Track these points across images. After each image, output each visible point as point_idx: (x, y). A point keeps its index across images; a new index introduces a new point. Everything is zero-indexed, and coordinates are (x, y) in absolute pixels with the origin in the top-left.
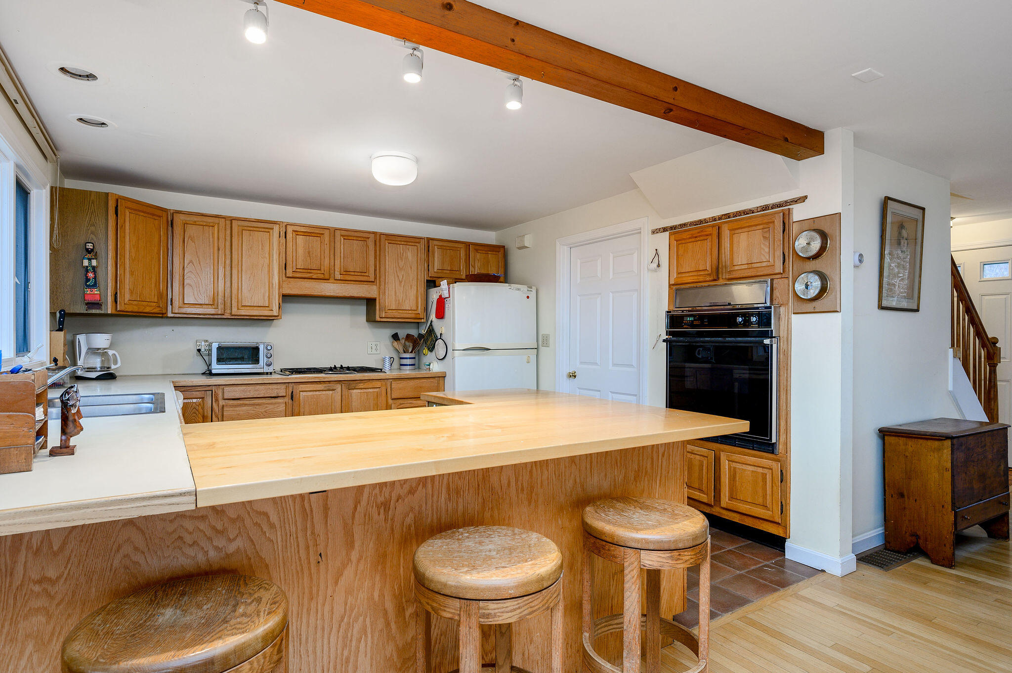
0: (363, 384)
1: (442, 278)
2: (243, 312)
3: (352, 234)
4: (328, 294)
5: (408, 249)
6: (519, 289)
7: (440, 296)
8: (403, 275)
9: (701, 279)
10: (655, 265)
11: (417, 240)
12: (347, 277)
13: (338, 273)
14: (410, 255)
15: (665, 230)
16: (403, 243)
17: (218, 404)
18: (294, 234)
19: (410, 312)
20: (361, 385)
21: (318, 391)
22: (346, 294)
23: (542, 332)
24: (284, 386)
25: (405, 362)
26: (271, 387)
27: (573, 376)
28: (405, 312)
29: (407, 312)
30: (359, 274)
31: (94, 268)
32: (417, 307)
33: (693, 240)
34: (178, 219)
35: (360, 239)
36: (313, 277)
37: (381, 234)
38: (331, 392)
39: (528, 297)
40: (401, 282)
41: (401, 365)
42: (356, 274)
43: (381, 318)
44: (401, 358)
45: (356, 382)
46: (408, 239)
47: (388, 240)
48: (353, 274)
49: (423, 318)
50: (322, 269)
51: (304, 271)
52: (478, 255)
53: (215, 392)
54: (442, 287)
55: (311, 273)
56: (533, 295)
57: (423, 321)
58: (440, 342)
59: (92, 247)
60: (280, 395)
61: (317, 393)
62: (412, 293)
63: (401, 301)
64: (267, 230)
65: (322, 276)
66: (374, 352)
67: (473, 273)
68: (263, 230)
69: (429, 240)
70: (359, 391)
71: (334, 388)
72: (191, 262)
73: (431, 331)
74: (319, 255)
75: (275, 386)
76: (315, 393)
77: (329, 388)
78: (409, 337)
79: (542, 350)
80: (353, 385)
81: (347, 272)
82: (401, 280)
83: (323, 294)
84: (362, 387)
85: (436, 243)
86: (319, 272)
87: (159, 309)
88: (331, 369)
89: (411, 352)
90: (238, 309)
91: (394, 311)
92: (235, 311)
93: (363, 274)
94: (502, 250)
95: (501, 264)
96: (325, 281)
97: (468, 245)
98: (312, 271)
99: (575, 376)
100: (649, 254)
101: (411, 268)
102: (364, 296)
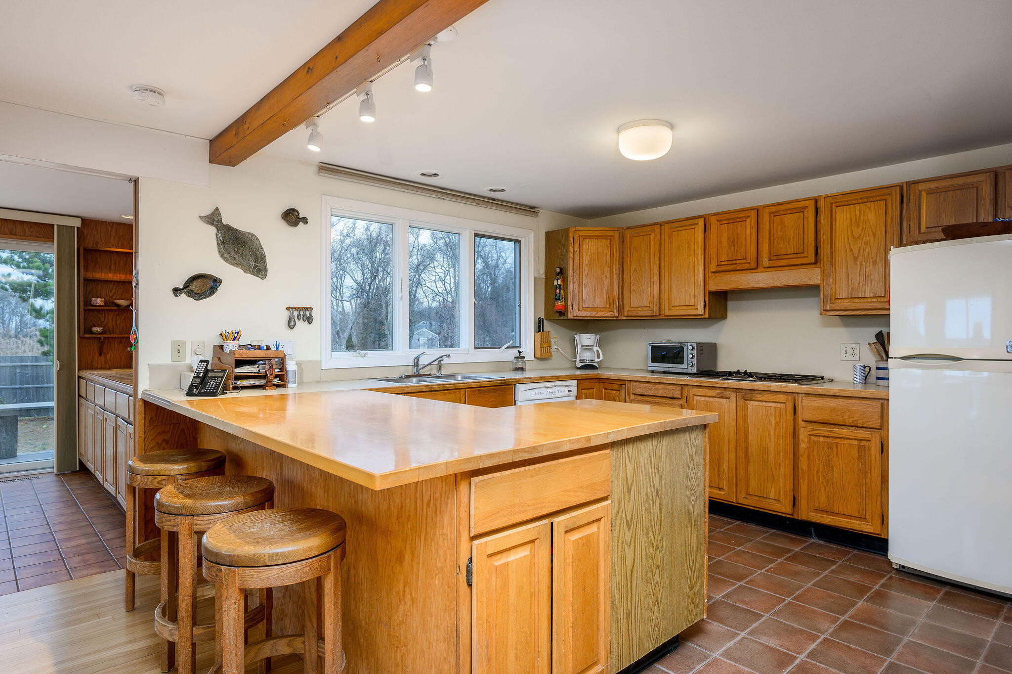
0: (761, 395)
2: (676, 312)
3: (784, 207)
4: (756, 286)
5: (870, 208)
8: (860, 248)
11: (886, 191)
12: (778, 263)
13: (767, 259)
16: (861, 201)
18: (718, 223)
19: (874, 300)
20: (759, 397)
21: (712, 397)
22: (778, 284)
24: (679, 388)
26: (667, 387)
28: (866, 300)
29: (869, 300)
30: (794, 256)
31: (560, 285)
32: (886, 292)
34: (628, 234)
35: (795, 211)
36: (738, 268)
37: (825, 197)
38: (725, 400)
40: (855, 259)
41: (877, 378)
44: (878, 368)
45: (757, 392)
46: (868, 194)
47: (836, 202)
48: (786, 257)
50: (748, 258)
51: (729, 263)
53: (628, 386)
55: (737, 264)
59: (559, 271)
60: (676, 396)
61: (711, 399)
62: (877, 274)
63: (856, 285)
64: (693, 227)
65: (747, 266)
66: (849, 357)
68: (690, 227)
70: (757, 403)
71: (728, 396)
72: (635, 270)
74: (745, 242)
75: (671, 387)
76: (708, 399)
77: (722, 395)
80: (749, 395)
81: (778, 256)
82: (856, 254)
83: (750, 286)
84: (760, 399)
85: (923, 186)
86: (744, 261)
87: (611, 313)
90: (670, 309)
91: (847, 301)
92: (666, 312)
93: (799, 256)
96: (754, 271)
97: (998, 173)
98: (736, 262)
101: (874, 234)
102: (802, 283)
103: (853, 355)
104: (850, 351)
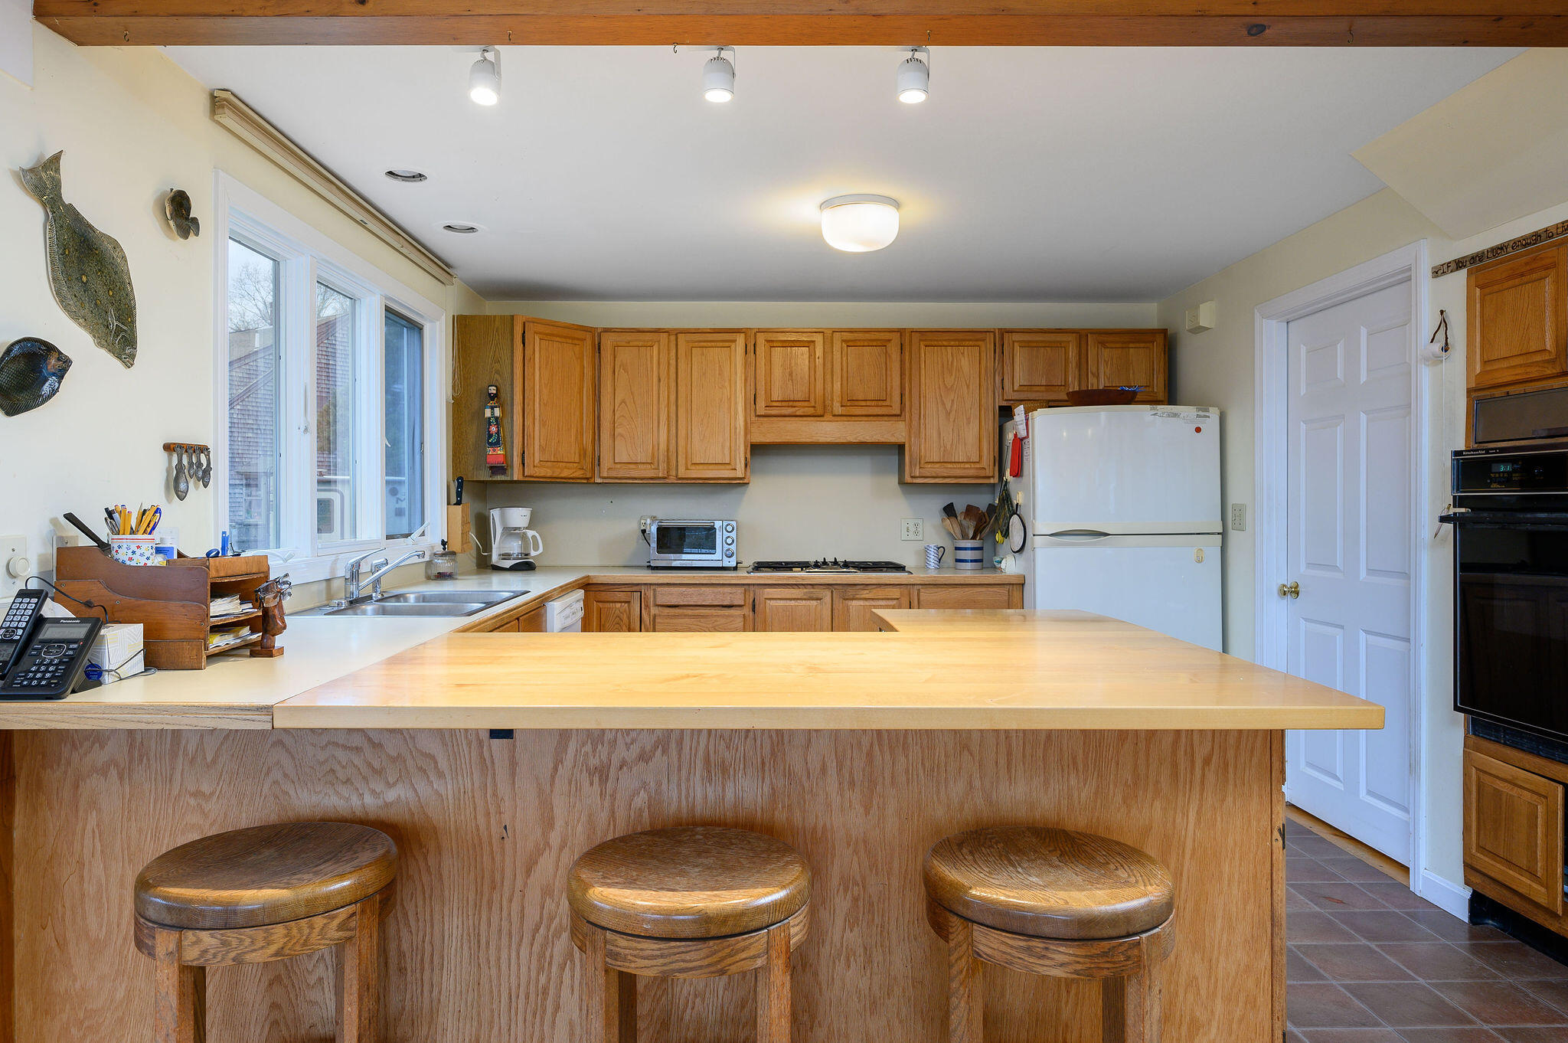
0: (868, 591)
1: (1021, 401)
2: (694, 473)
3: (861, 336)
4: (822, 440)
5: (963, 354)
6: (1175, 415)
7: (1016, 435)
8: (953, 401)
9: (1534, 372)
10: (1437, 347)
11: (980, 336)
12: (853, 408)
13: (839, 405)
14: (965, 363)
15: (1459, 264)
16: (952, 343)
17: (650, 612)
18: (768, 345)
19: (967, 466)
20: (865, 594)
21: (794, 599)
22: (851, 439)
23: (1234, 498)
24: (740, 590)
25: (963, 555)
26: (721, 589)
27: (1294, 591)
28: (958, 466)
29: (962, 465)
30: (873, 403)
31: (497, 419)
32: (980, 457)
33: (1517, 281)
34: (607, 342)
35: (875, 344)
36: (798, 413)
37: (913, 331)
38: (814, 603)
39: (1198, 430)
40: (948, 414)
41: (958, 561)
42: (868, 403)
43: (912, 477)
44: (957, 549)
45: (858, 587)
46: (961, 336)
47: (925, 340)
48: (863, 403)
49: (993, 477)
50: (812, 400)
51: (784, 404)
52: (1106, 353)
53: (645, 594)
54: (1017, 418)
55: (795, 407)
56: (1211, 424)
57: (992, 481)
58: (1015, 519)
59: (495, 392)
60: (736, 603)
61: (793, 603)
62: (971, 433)
63: (948, 447)
64: (727, 344)
65: (811, 411)
66: (912, 536)
67: (1095, 388)
68: (721, 344)
69: (1004, 332)
70: (861, 603)
71: (820, 597)
72: (623, 401)
73: (1006, 498)
74: (807, 377)
75: (728, 590)
76: (788, 603)
77: (812, 595)
78: (970, 510)
79: (1234, 536)
80: (851, 592)
81: (853, 402)
82: (949, 410)
83: (814, 439)
84: (867, 596)
85: (1016, 337)
86: (806, 404)
87: (582, 472)
88: (817, 565)
89: (974, 538)
90: (687, 469)
91: (938, 465)
92: (682, 473)
93: (880, 403)
94: (1160, 339)
95: (1159, 365)
96: (819, 419)
97: (1082, 336)
98: (795, 404)
99: (1298, 593)
100: (1427, 322)
101: (968, 387)
102: (883, 440)
103: (916, 533)
104: (912, 529)
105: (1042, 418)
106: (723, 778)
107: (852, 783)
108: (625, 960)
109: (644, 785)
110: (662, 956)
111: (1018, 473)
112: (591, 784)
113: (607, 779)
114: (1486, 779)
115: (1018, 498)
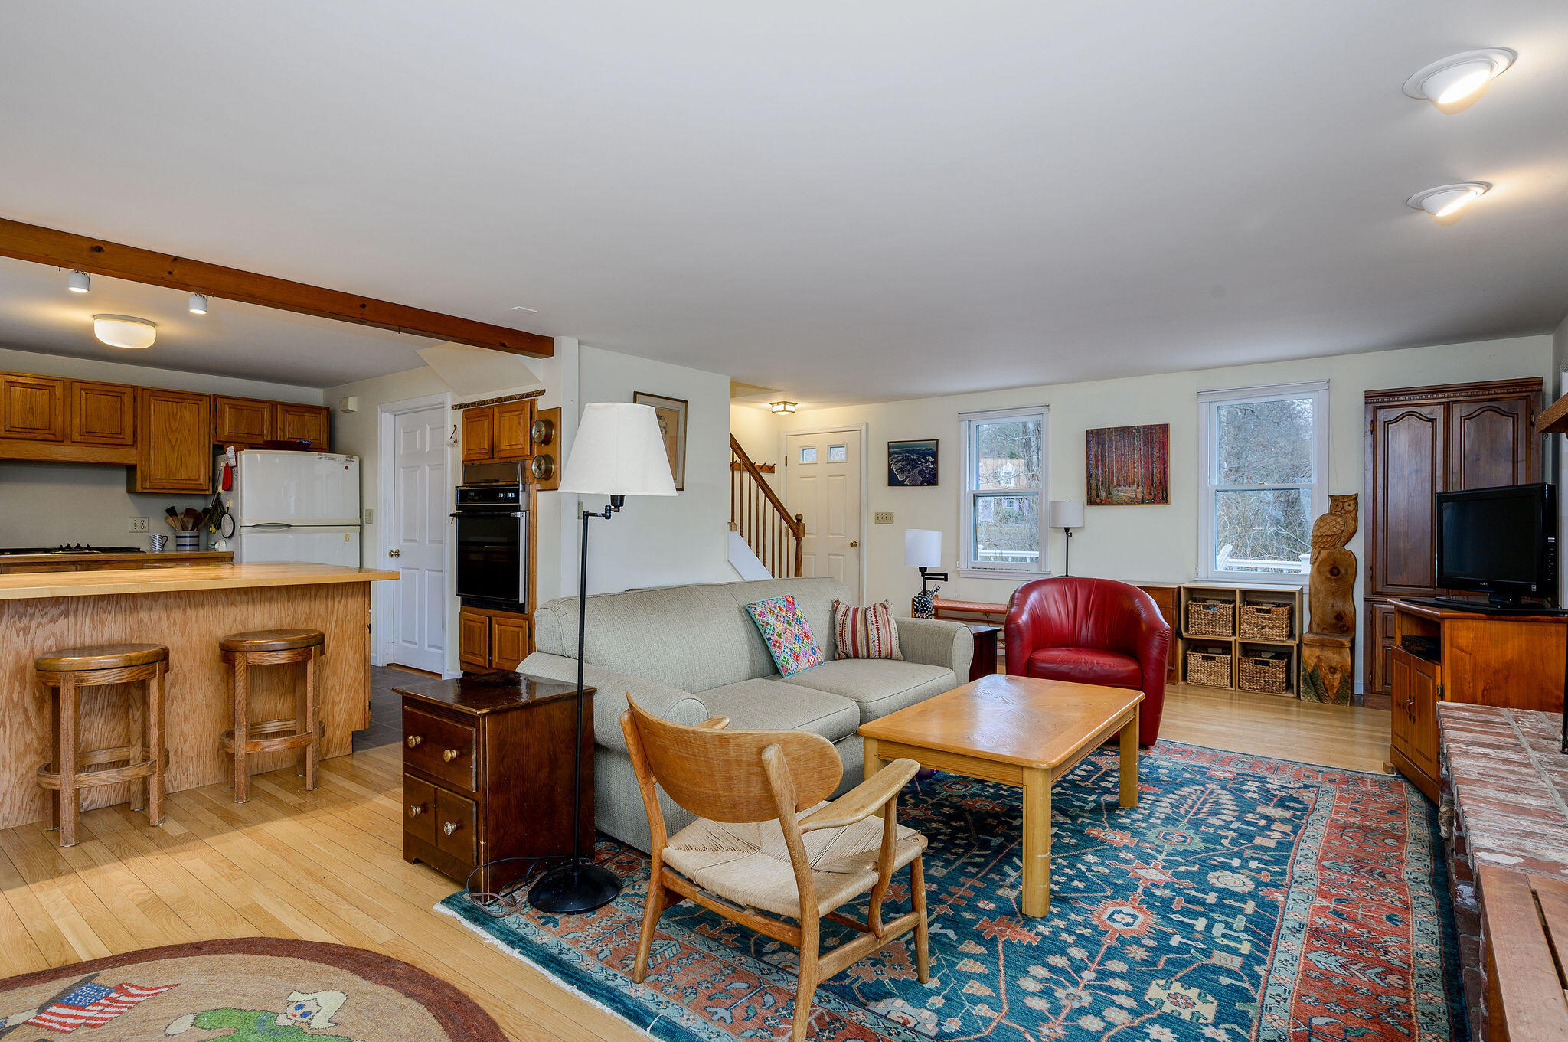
1: (230, 443)
3: (100, 387)
4: (62, 458)
5: (185, 408)
6: (333, 459)
7: (227, 464)
8: (177, 439)
9: (482, 457)
10: (452, 441)
11: (198, 398)
12: (89, 437)
13: (77, 434)
14: (187, 414)
15: (461, 406)
16: (177, 400)
18: (7, 385)
19: (188, 482)
22: (89, 459)
23: (366, 507)
25: (182, 541)
27: (397, 554)
28: (180, 481)
29: (185, 482)
30: (110, 435)
32: (199, 476)
33: (477, 419)
35: (111, 394)
36: (37, 438)
37: (144, 389)
39: (347, 468)
40: (173, 447)
41: (178, 545)
42: (105, 435)
43: (142, 488)
44: (177, 537)
45: (99, 563)
46: (183, 396)
47: (155, 396)
48: (101, 435)
49: (208, 490)
50: (52, 429)
51: (24, 430)
52: (290, 418)
54: (228, 454)
55: (35, 433)
56: (354, 465)
57: (207, 492)
58: (226, 517)
62: (192, 461)
63: (174, 469)
65: (52, 437)
66: (139, 529)
67: (282, 439)
69: (216, 397)
73: (218, 504)
74: (47, 412)
78: (189, 512)
79: (366, 526)
81: (91, 433)
82: (173, 444)
83: (54, 458)
85: (226, 401)
86: (46, 432)
88: (61, 549)
89: (192, 530)
91: (164, 481)
93: (115, 436)
94: (325, 412)
95: (324, 428)
96: (61, 443)
97: (273, 405)
98: (35, 431)
99: (399, 555)
100: (450, 430)
101: (189, 430)
102: (117, 462)
103: (143, 526)
104: (139, 524)
105: (246, 455)
106: (102, 627)
107: (175, 624)
108: (87, 680)
109: (53, 634)
110: (108, 676)
111: (228, 486)
112: (18, 636)
113: (29, 632)
114: (467, 622)
115: (229, 503)
